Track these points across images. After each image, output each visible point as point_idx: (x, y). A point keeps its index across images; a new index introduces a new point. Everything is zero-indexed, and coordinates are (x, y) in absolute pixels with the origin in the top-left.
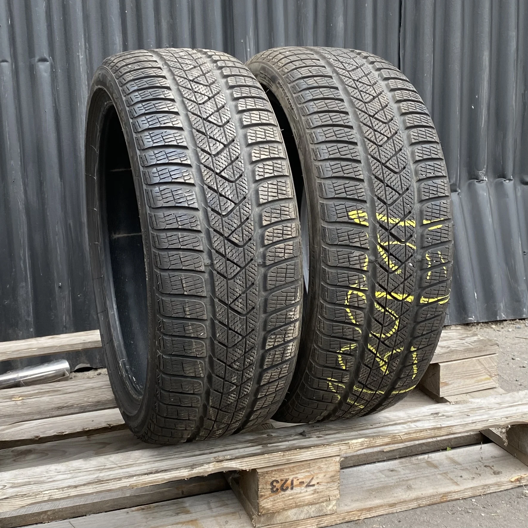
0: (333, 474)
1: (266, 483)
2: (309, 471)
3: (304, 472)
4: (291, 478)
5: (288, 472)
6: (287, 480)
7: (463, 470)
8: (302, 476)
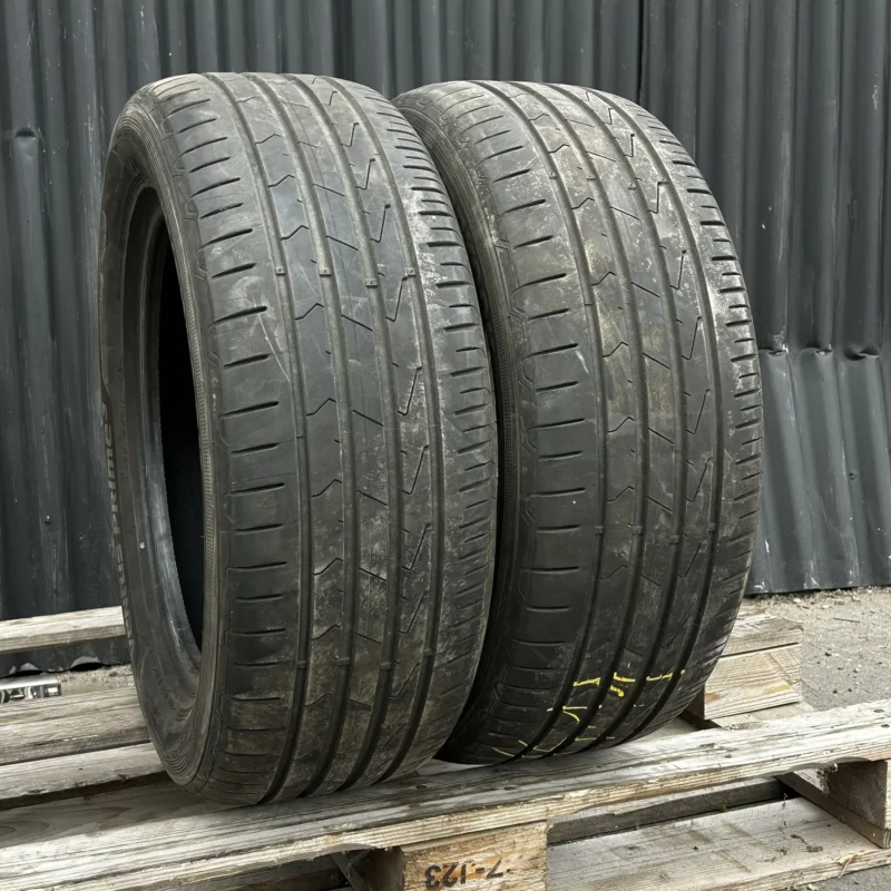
0: (534, 853)
1: (418, 872)
2: (493, 850)
3: (484, 851)
4: (462, 861)
5: (456, 852)
6: (454, 866)
7: (755, 845)
8: (480, 858)
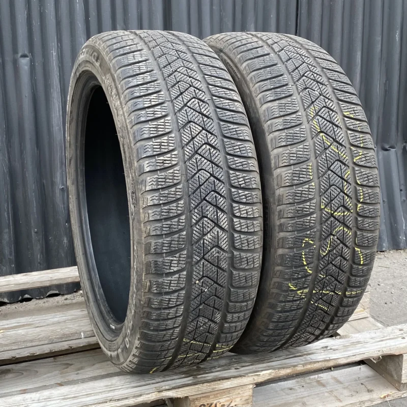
0: (247, 398)
2: (229, 397)
3: (225, 397)
4: (215, 402)
5: (213, 398)
6: (211, 404)
7: (344, 388)
8: (223, 400)
